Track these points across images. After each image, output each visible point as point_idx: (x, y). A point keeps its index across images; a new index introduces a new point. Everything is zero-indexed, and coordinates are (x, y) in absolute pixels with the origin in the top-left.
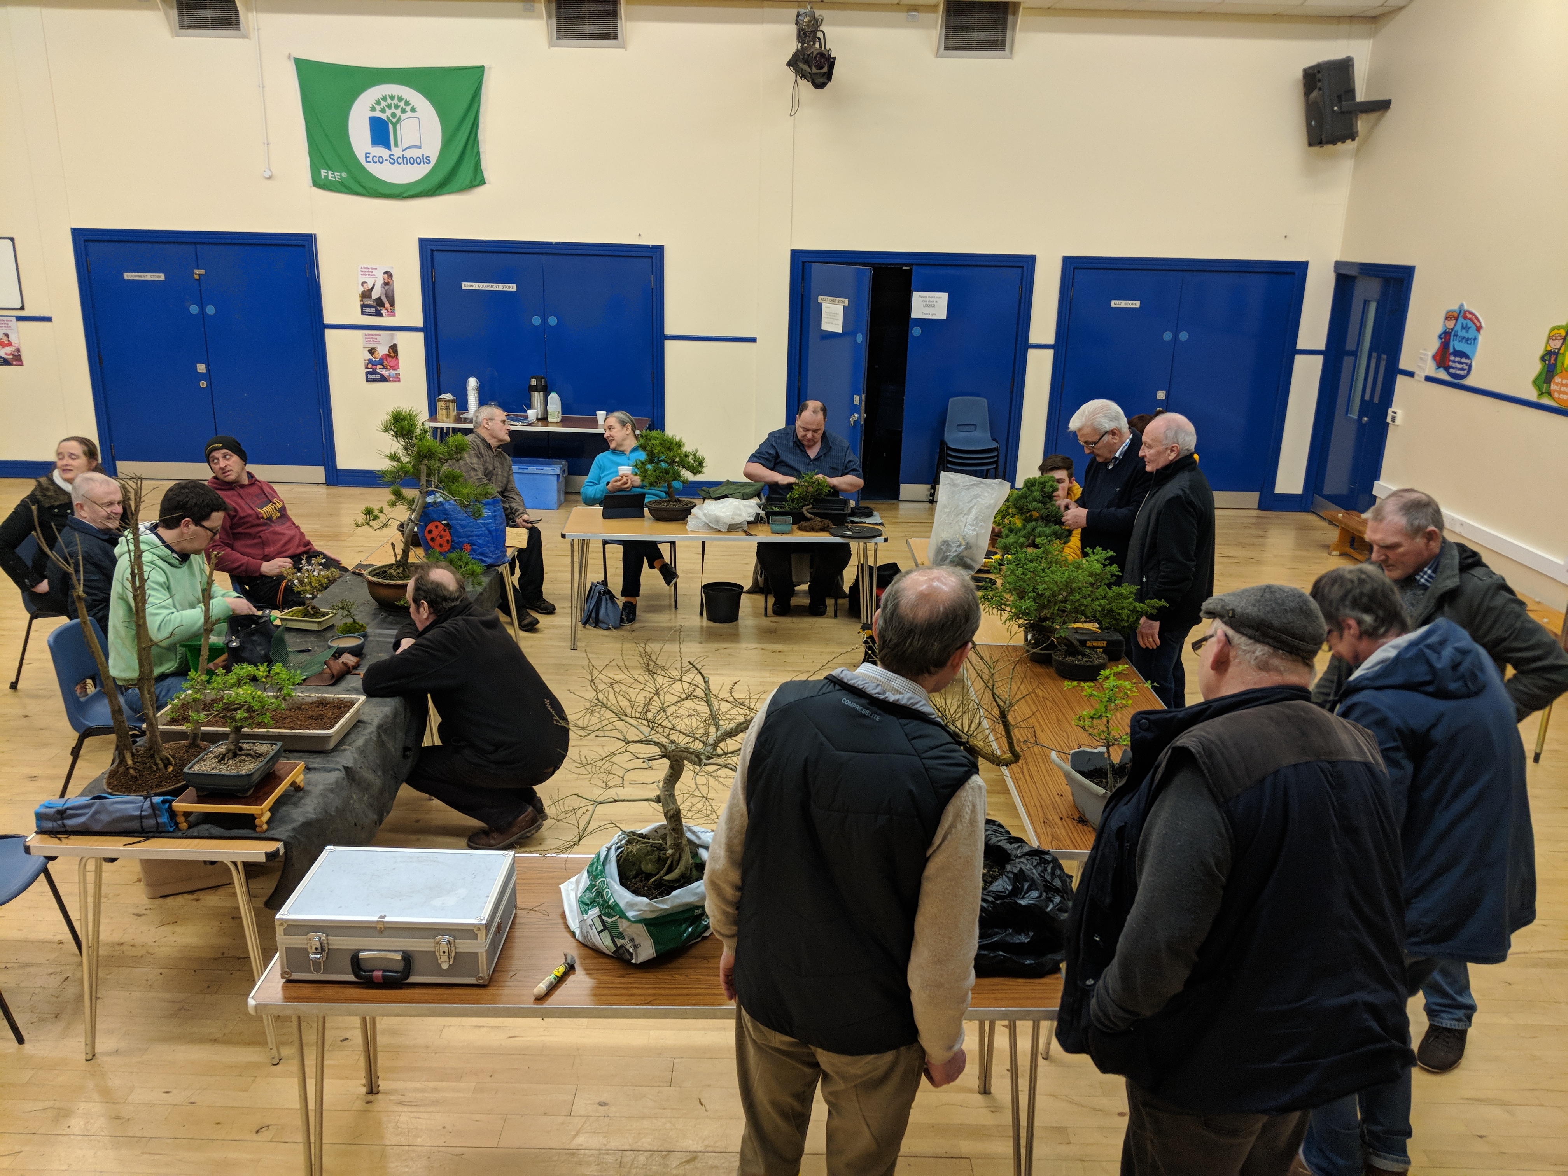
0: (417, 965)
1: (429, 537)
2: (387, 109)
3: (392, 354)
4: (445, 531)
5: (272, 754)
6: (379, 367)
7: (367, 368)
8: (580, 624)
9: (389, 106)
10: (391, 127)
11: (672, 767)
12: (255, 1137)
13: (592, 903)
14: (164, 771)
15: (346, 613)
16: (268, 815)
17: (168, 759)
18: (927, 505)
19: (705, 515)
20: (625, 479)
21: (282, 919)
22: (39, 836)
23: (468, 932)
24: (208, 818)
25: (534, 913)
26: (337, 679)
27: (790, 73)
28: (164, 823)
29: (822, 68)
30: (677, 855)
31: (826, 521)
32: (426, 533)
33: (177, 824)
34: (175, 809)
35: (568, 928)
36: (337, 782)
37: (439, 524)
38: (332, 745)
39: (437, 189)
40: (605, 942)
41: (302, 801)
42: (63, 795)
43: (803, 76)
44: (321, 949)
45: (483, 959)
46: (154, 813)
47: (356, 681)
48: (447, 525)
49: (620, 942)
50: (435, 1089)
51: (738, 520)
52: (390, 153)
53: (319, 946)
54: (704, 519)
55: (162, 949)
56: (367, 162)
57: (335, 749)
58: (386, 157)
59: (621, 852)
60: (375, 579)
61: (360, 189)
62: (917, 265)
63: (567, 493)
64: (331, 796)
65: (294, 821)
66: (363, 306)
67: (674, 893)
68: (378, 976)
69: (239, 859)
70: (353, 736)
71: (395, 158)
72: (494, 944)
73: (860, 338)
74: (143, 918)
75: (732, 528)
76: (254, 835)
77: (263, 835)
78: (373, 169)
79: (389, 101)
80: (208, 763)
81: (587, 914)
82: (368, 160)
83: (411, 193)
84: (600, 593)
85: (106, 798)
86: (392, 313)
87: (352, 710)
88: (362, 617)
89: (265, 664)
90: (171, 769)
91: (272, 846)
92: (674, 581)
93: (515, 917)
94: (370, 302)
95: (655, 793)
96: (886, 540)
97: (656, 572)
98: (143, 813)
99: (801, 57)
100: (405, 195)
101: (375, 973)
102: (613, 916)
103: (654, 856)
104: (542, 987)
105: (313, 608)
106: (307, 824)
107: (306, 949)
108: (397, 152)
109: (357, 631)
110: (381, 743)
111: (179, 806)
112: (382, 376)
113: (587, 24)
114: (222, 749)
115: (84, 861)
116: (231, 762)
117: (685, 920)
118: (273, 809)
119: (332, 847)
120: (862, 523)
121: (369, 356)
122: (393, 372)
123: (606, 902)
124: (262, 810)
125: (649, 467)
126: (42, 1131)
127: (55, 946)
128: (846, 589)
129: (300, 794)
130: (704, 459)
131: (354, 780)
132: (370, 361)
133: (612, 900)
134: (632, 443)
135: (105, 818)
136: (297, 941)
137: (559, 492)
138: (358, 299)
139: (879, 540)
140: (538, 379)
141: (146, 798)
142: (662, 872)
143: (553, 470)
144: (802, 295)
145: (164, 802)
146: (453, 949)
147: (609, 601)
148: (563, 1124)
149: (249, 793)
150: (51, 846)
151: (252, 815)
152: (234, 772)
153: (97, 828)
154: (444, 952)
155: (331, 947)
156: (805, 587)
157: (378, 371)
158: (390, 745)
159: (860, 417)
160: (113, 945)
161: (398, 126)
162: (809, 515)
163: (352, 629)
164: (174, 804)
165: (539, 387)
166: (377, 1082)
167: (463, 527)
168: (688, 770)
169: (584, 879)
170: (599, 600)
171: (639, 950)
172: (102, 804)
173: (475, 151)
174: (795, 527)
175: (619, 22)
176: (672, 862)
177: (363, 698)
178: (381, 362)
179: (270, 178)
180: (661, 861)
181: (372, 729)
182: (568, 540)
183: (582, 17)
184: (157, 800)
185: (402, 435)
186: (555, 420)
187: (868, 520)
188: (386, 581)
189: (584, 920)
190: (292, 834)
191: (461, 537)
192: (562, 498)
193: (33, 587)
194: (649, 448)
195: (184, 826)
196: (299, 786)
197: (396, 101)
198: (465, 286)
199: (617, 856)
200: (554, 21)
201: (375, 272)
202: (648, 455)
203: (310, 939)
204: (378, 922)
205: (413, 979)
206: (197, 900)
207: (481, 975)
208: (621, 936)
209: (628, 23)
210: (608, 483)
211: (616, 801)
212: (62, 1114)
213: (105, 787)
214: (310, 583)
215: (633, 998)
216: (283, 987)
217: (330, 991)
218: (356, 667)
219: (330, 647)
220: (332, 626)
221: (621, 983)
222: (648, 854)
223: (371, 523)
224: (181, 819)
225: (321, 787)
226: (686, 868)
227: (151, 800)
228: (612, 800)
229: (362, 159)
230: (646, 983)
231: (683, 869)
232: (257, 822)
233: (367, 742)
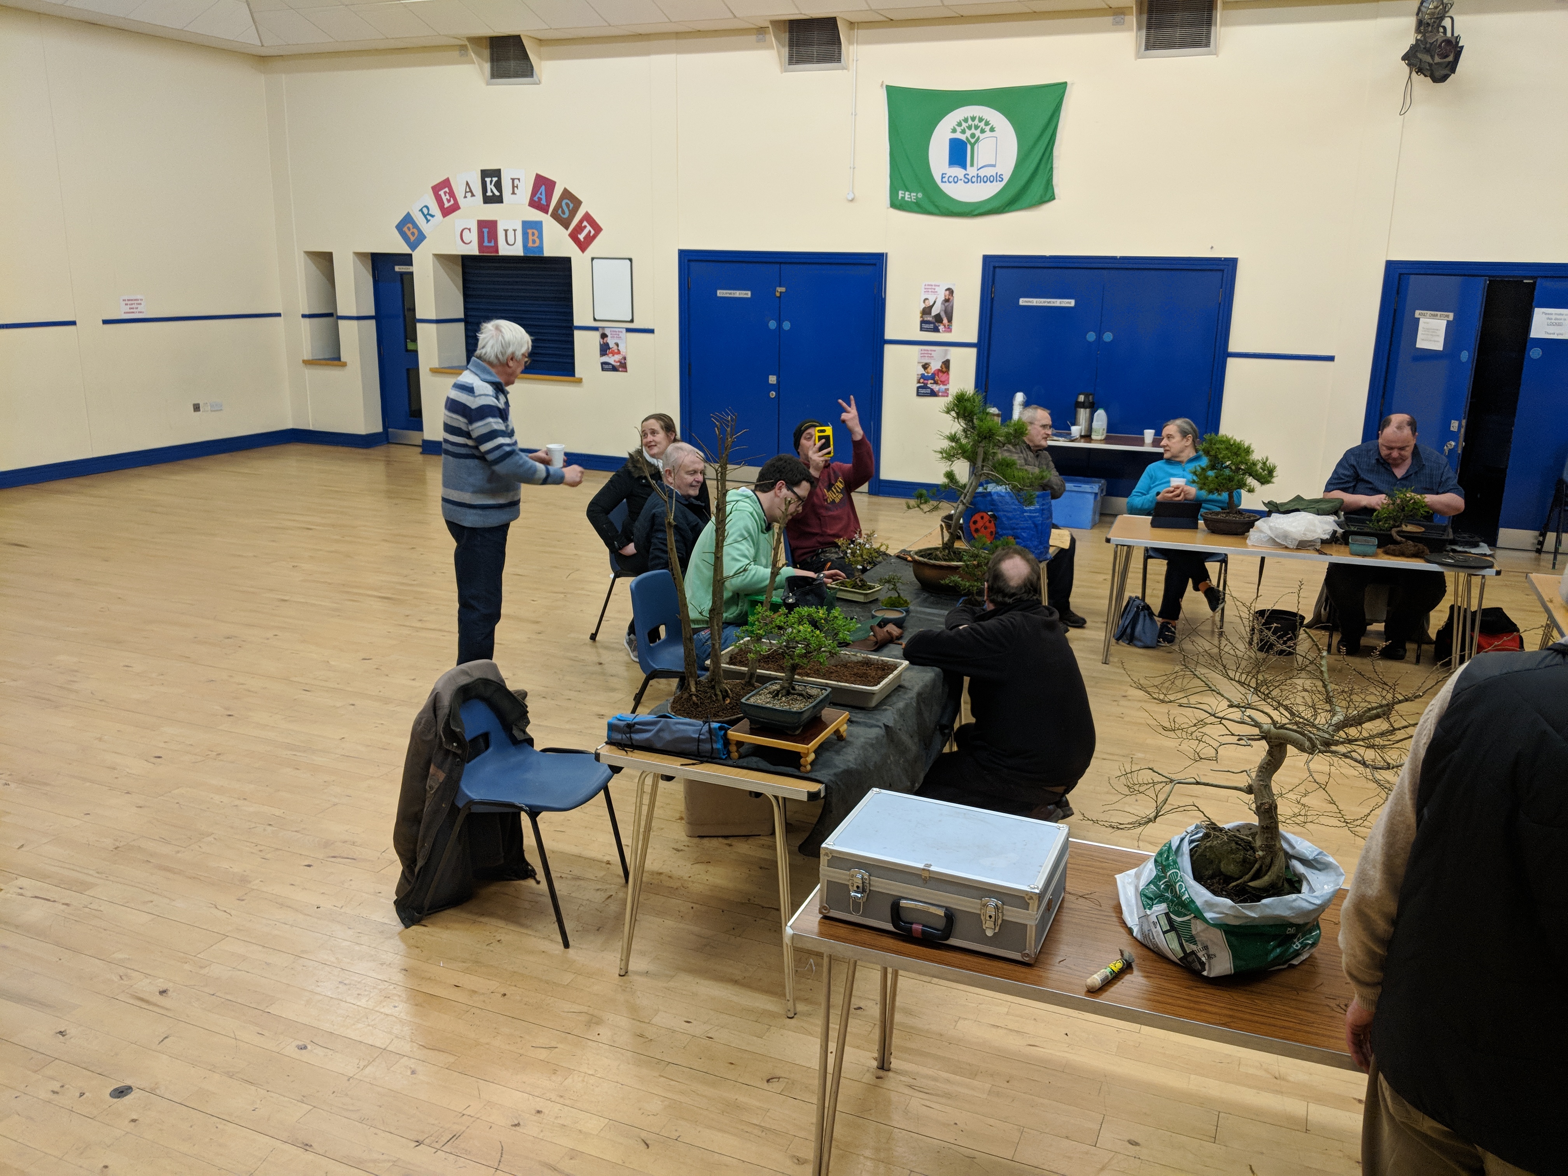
0: (960, 925)
1: (973, 527)
2: (967, 130)
3: (944, 370)
4: (990, 522)
5: (822, 697)
6: (930, 381)
7: (919, 382)
8: (1113, 641)
9: (970, 128)
10: (969, 147)
11: (1270, 753)
12: (765, 1085)
13: (1160, 898)
14: (722, 702)
15: (893, 586)
16: (812, 756)
17: (726, 691)
18: (1533, 555)
19: (1270, 528)
20: (1178, 491)
21: (827, 848)
22: (608, 746)
23: (1019, 899)
24: (759, 751)
25: (1084, 900)
26: (879, 646)
27: (1404, 66)
28: (718, 749)
29: (1447, 56)
30: (1268, 860)
31: (1421, 546)
32: (971, 523)
33: (729, 753)
34: (730, 737)
35: (1123, 923)
36: (877, 738)
37: (984, 514)
38: (873, 704)
39: (1007, 206)
40: (1170, 945)
41: (844, 750)
42: (633, 712)
43: (1420, 71)
44: (862, 889)
45: (1031, 934)
46: (711, 738)
47: (897, 650)
48: (994, 517)
49: (1190, 947)
50: (948, 1081)
51: (1310, 537)
52: (966, 172)
53: (860, 885)
54: (1269, 533)
55: (695, 885)
56: (942, 182)
57: (876, 708)
58: (961, 176)
59: (1196, 846)
60: (921, 559)
61: (932, 208)
62: (1542, 277)
63: (1102, 514)
64: (871, 750)
65: (836, 766)
66: (922, 322)
67: (1264, 901)
68: (917, 930)
69: (780, 794)
70: (894, 699)
71: (969, 177)
72: (1043, 920)
73: (1465, 356)
74: (681, 853)
75: (1303, 545)
76: (797, 773)
77: (806, 775)
78: (949, 189)
79: (970, 122)
80: (763, 697)
81: (1150, 909)
82: (944, 180)
83: (982, 210)
84: (1138, 608)
85: (670, 718)
86: (949, 329)
87: (895, 672)
88: (906, 595)
89: (825, 607)
90: (728, 701)
91: (814, 787)
92: (1221, 606)
93: (1063, 898)
94: (929, 318)
95: (1243, 781)
96: (1498, 573)
97: (1200, 595)
98: (702, 737)
99: (1422, 46)
100: (976, 213)
101: (914, 926)
102: (1185, 915)
103: (1240, 856)
104: (1096, 979)
105: (861, 580)
106: (848, 772)
107: (847, 886)
108: (972, 171)
109: (901, 605)
110: (919, 713)
111: (734, 734)
112: (932, 390)
113: (1178, 33)
114: (776, 687)
115: (644, 775)
116: (784, 699)
117: (1274, 937)
118: (818, 751)
119: (878, 790)
120: (1466, 552)
121: (922, 371)
122: (943, 387)
123: (1179, 898)
124: (808, 749)
125: (1211, 473)
126: (575, 1032)
127: (604, 865)
128: (1432, 633)
129: (843, 743)
130: (1275, 467)
131: (892, 741)
132: (923, 376)
133: (1187, 896)
134: (1190, 453)
135: (667, 736)
136: (839, 875)
137: (1094, 513)
138: (919, 315)
139: (1490, 572)
140: (1087, 396)
141: (705, 723)
142: (1247, 877)
143: (1092, 488)
144: (1395, 310)
145: (721, 728)
146: (1000, 915)
147: (1147, 618)
148: (1087, 1153)
149: (798, 732)
150: (617, 756)
151: (799, 753)
152: (786, 708)
153: (658, 746)
154: (990, 917)
155: (871, 888)
156: (1380, 627)
157: (929, 385)
158: (926, 715)
159: (1456, 446)
160: (652, 873)
161: (976, 147)
162: (1399, 538)
163: (893, 604)
164: (729, 732)
165: (1086, 404)
166: (889, 1058)
167: (1009, 519)
168: (1293, 757)
169: (1149, 870)
170: (1137, 615)
171: (1212, 961)
172: (666, 722)
173: (1049, 167)
174: (1380, 551)
175: (1213, 28)
176: (1261, 867)
177: (906, 663)
178: (933, 377)
179: (852, 200)
180: (1247, 864)
181: (912, 694)
182: (1111, 546)
183: (1173, 26)
184: (715, 725)
185: (964, 418)
186: (1099, 438)
187: (1473, 551)
188: (931, 561)
189: (1146, 916)
190: (833, 779)
191: (1007, 529)
192: (1097, 517)
193: (620, 549)
194: (1213, 453)
195: (735, 755)
196: (842, 736)
197: (976, 122)
198: (1023, 302)
199: (1191, 850)
200: (1144, 32)
201: (937, 289)
202: (1210, 461)
203: (853, 876)
204: (924, 870)
205: (952, 941)
206: (730, 845)
207: (1027, 951)
208: (1192, 940)
209: (1223, 29)
210: (1158, 494)
211: (1198, 783)
212: (594, 1021)
213: (669, 710)
214: (861, 555)
215: (1203, 1014)
216: (819, 922)
217: (865, 936)
218: (900, 637)
219: (873, 617)
220: (877, 600)
221: (1189, 995)
222: (1232, 852)
223: (922, 506)
224: (733, 748)
225: (863, 740)
226: (1278, 877)
227: (709, 725)
228: (1193, 780)
229: (938, 179)
230: (1219, 1002)
231: (1274, 877)
232: (802, 761)
233: (907, 706)
